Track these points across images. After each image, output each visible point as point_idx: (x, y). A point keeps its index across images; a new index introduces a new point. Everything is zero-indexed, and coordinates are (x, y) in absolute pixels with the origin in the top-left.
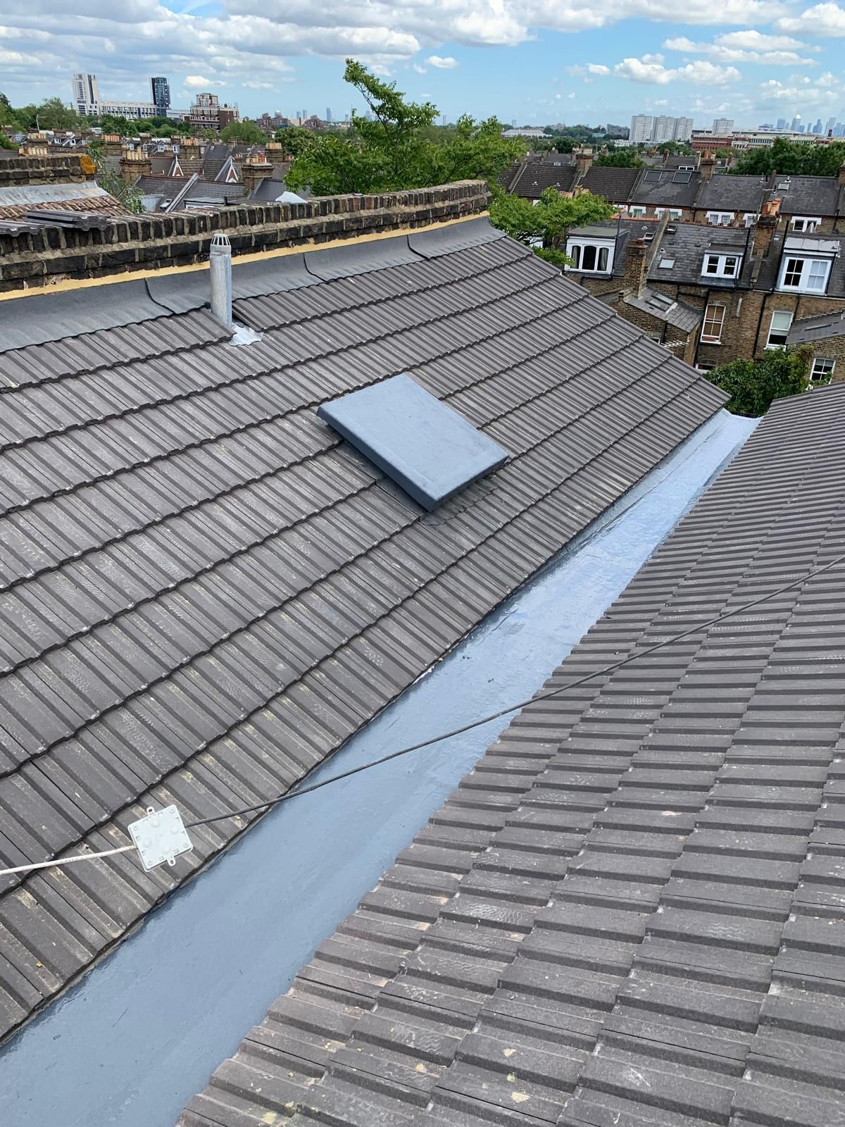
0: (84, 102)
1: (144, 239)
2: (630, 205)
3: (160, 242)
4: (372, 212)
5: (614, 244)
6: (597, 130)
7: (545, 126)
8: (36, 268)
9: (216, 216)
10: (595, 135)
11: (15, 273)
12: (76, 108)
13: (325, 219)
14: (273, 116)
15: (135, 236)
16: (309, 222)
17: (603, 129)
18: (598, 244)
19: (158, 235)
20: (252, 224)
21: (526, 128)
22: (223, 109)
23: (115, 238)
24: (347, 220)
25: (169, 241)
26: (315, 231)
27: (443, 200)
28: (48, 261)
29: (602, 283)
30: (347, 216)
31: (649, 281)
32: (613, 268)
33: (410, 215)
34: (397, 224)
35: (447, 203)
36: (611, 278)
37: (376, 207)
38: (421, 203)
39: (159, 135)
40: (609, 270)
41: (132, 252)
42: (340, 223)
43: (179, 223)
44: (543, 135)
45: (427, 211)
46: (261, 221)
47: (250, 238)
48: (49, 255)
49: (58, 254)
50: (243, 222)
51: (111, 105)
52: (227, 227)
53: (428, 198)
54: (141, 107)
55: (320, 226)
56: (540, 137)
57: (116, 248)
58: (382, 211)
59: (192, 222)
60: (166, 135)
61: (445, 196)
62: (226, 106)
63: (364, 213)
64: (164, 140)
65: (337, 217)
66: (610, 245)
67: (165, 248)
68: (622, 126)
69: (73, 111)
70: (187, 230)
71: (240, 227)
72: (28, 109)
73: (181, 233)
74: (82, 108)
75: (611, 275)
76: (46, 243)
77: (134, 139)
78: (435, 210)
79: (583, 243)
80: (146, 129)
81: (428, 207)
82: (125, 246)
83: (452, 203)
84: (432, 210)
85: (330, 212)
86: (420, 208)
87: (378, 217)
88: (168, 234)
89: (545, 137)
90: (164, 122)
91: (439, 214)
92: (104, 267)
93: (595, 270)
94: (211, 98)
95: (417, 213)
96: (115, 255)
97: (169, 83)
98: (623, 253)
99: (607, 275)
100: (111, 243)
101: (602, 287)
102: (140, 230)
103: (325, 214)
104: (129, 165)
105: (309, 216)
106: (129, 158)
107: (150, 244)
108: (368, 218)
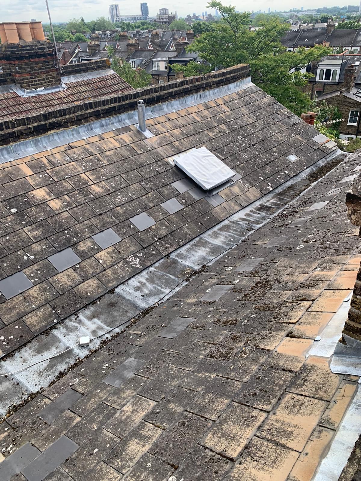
0: (114, 17)
1: (119, 102)
2: (351, 47)
3: (124, 103)
4: (200, 83)
5: (340, 68)
6: (343, 9)
7: (317, 8)
8: (86, 116)
9: (142, 92)
10: (342, 11)
11: (79, 118)
12: (110, 20)
13: (182, 88)
14: (192, 16)
15: (116, 102)
16: (176, 89)
17: (346, 8)
18: (332, 68)
19: (123, 100)
20: (155, 93)
21: (308, 10)
22: (170, 15)
23: (109, 103)
24: (191, 87)
25: (127, 102)
26: (178, 92)
27: (230, 74)
28: (89, 113)
29: (333, 86)
30: (191, 85)
31: (356, 84)
32: (339, 79)
33: (216, 81)
34: (211, 86)
35: (232, 75)
36: (338, 84)
37: (202, 81)
38: (221, 76)
39: (143, 29)
40: (337, 80)
41: (115, 107)
42: (188, 88)
43: (130, 96)
44: (316, 13)
45: (223, 79)
46: (159, 91)
47: (155, 98)
48: (89, 111)
49: (92, 110)
50: (152, 93)
51: (124, 17)
52: (147, 95)
53: (224, 74)
54: (137, 17)
55: (180, 90)
56: (315, 15)
57: (110, 106)
58: (204, 82)
59: (134, 95)
60: (147, 29)
61: (230, 72)
62: (171, 13)
63: (197, 83)
64: (146, 31)
65: (187, 86)
66: (338, 68)
67: (125, 104)
68: (356, 5)
69: (109, 22)
70: (133, 97)
71: (151, 94)
72: (92, 22)
73: (131, 99)
74: (113, 20)
75: (338, 82)
76: (89, 107)
77: (133, 32)
78: (226, 79)
79: (325, 68)
80: (139, 27)
81: (224, 77)
82: (113, 105)
83: (234, 75)
84: (225, 79)
85: (184, 84)
86: (220, 78)
87: (203, 84)
88: (127, 100)
89: (317, 14)
90: (146, 23)
91: (228, 79)
92: (106, 113)
93: (331, 80)
94: (165, 11)
95: (219, 80)
96: (110, 109)
97: (148, 5)
98: (344, 72)
99: (336, 82)
100: (108, 105)
101: (333, 88)
102: (117, 100)
103: (182, 86)
104: (131, 46)
105: (176, 87)
106: (130, 43)
107: (121, 104)
108: (199, 85)
